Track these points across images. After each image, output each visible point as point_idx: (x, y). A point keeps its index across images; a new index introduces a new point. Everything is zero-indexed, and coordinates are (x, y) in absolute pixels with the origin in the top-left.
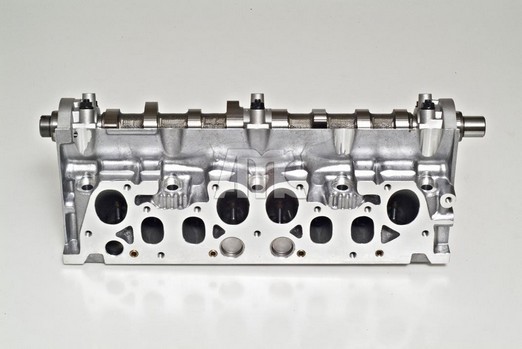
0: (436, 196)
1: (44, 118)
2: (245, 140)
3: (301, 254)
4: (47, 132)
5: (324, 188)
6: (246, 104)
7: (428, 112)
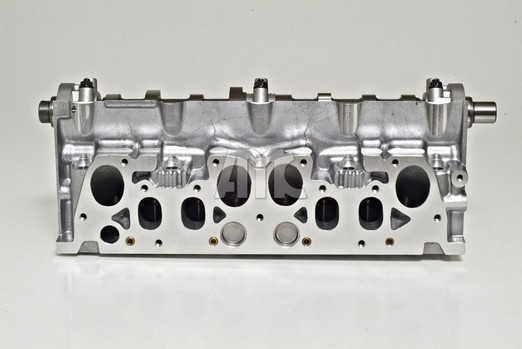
0: (447, 175)
1: (43, 103)
2: (247, 115)
3: (307, 242)
4: (45, 117)
5: (329, 171)
6: (248, 89)
7: (436, 91)
